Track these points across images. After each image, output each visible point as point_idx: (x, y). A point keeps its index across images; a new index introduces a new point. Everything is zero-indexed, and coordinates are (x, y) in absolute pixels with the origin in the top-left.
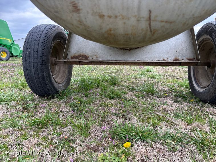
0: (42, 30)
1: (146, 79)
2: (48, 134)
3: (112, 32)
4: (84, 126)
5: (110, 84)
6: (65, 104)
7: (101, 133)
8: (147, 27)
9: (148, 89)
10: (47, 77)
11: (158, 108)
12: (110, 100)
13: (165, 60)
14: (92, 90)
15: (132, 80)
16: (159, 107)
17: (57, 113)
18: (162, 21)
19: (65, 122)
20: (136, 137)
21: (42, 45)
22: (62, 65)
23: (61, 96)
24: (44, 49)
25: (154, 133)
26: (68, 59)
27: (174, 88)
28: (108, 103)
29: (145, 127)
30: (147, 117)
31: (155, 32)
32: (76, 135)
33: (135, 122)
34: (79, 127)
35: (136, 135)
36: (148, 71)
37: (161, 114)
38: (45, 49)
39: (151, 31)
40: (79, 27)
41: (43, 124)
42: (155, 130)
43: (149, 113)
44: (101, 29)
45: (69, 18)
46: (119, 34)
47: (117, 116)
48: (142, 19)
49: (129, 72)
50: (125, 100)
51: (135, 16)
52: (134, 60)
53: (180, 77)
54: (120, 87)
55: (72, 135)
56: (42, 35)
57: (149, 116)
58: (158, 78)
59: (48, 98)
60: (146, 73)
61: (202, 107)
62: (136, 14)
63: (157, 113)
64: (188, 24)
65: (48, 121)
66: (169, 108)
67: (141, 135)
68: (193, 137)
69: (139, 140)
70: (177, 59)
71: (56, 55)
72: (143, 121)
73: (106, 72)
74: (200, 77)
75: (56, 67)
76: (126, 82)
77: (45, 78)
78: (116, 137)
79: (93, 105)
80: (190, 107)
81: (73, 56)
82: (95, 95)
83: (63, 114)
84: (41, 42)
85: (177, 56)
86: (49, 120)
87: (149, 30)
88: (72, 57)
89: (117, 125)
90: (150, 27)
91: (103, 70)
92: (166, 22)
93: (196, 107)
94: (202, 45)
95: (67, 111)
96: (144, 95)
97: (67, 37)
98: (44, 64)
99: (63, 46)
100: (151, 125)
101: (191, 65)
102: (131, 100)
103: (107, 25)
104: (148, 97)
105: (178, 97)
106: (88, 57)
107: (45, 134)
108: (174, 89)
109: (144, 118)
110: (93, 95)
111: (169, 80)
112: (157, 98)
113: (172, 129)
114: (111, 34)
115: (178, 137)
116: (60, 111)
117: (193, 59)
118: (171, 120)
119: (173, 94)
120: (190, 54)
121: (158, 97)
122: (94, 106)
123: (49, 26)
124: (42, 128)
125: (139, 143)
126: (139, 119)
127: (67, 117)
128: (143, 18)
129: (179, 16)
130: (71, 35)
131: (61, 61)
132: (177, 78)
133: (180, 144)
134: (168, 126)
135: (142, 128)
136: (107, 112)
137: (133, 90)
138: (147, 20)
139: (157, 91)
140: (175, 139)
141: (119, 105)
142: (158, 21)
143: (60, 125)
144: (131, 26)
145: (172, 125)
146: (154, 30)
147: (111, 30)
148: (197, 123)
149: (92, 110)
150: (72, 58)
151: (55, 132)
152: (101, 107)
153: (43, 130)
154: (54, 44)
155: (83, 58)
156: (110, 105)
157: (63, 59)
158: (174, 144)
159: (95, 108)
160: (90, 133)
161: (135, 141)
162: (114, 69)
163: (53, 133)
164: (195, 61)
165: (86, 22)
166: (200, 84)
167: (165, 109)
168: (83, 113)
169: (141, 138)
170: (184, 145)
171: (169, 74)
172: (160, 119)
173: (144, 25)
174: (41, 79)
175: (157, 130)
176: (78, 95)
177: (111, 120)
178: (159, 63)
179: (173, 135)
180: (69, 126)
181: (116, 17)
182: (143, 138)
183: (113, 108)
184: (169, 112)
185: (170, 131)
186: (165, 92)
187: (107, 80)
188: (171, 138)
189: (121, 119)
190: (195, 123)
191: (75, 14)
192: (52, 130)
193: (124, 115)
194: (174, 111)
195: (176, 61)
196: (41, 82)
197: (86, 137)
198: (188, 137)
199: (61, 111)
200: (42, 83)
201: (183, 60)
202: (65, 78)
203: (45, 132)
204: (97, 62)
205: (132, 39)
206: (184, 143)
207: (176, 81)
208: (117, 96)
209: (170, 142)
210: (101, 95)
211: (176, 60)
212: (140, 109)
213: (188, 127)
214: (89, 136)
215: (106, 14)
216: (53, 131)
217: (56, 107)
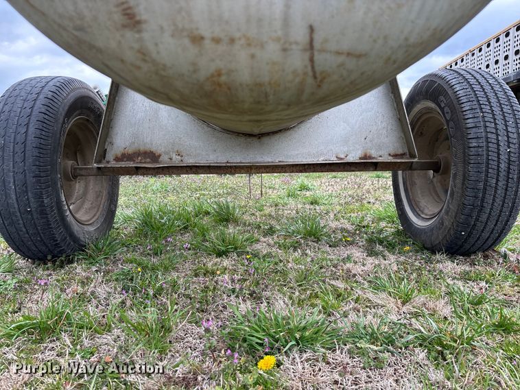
0: (37, 90)
1: (300, 206)
2: (57, 355)
3: (223, 79)
4: (154, 327)
5: (216, 222)
6: (104, 277)
7: (201, 339)
8: (306, 67)
9: (305, 228)
10: (52, 207)
11: (332, 271)
12: (219, 260)
13: (341, 159)
14: (170, 237)
15: (267, 211)
16: (334, 269)
17: (82, 298)
18: (338, 53)
19: (105, 321)
20: (287, 342)
21: (37, 127)
22: (92, 178)
23: (91, 256)
24: (43, 137)
25: (328, 329)
26: (108, 162)
27: (365, 223)
28: (212, 266)
29: (307, 317)
30: (308, 292)
31: (324, 78)
32: (136, 351)
33: (281, 306)
34: (144, 330)
35: (287, 338)
36: (304, 188)
37: (341, 285)
38: (46, 138)
39: (315, 77)
40: (139, 68)
41: (42, 331)
42: (330, 321)
43: (313, 283)
44: (195, 71)
45: (113, 45)
46: (241, 85)
47: (237, 297)
48: (294, 47)
49: (260, 192)
50: (256, 255)
51: (278, 39)
52: (270, 160)
53: (376, 199)
54: (240, 228)
55: (125, 350)
56: (38, 102)
57: (314, 290)
58: (326, 202)
59: (57, 263)
60: (299, 193)
61: (428, 261)
62: (280, 33)
63: (333, 282)
64: (395, 62)
65: (58, 322)
66: (357, 269)
67: (298, 336)
68: (416, 330)
69: (295, 349)
70: (368, 155)
71: (76, 154)
72: (300, 303)
73: (204, 195)
74: (420, 196)
75: (77, 185)
76: (253, 214)
77: (48, 212)
78: (237, 346)
79: (175, 275)
80: (403, 263)
81: (119, 155)
82: (180, 250)
83: (99, 301)
84: (33, 119)
85: (366, 150)
86: (60, 317)
87: (310, 73)
88: (117, 157)
89: (240, 317)
90: (313, 67)
91: (196, 190)
92: (349, 54)
93: (417, 263)
94: (419, 123)
95: (110, 293)
96: (297, 242)
97: (102, 109)
98: (42, 174)
99: (94, 132)
100: (320, 312)
101: (399, 169)
102: (269, 255)
103: (210, 62)
104: (307, 246)
105: (375, 244)
106: (160, 156)
107: (50, 356)
108: (364, 227)
109: (303, 296)
110: (173, 251)
111: (351, 207)
112: (328, 249)
113: (369, 317)
114: (219, 85)
115: (385, 333)
116: (89, 294)
117: (402, 156)
118: (364, 296)
119: (363, 237)
120: (395, 145)
121: (330, 246)
122: (178, 277)
123: (56, 80)
124: (41, 341)
125: (296, 356)
126: (291, 298)
127: (110, 307)
128: (297, 43)
129: (375, 41)
130: (114, 102)
131: (90, 168)
132: (370, 202)
133: (391, 348)
134: (359, 311)
135: (301, 319)
136: (212, 288)
137: (271, 231)
138: (305, 50)
139: (326, 233)
140: (377, 339)
141: (241, 269)
142: (331, 52)
143: (91, 328)
144: (268, 64)
145: (367, 307)
146: (322, 72)
147: (219, 75)
148: (422, 299)
149: (174, 285)
150: (117, 159)
151: (79, 347)
152: (196, 277)
153: (45, 345)
154: (70, 125)
155: (145, 158)
156: (217, 270)
157: (95, 163)
158: (376, 351)
159: (181, 281)
160: (170, 342)
161: (285, 352)
162: (222, 186)
163: (73, 351)
164: (408, 159)
165: (158, 53)
166: (420, 210)
167: (349, 271)
168: (151, 293)
169: (298, 344)
170: (400, 350)
171: (350, 193)
172: (339, 296)
173: (297, 61)
174: (35, 216)
175: (335, 322)
176: (137, 252)
177: (224, 307)
178: (327, 166)
179: (373, 330)
180: (116, 330)
181: (232, 41)
182: (303, 343)
183: (226, 277)
184: (360, 279)
185: (363, 321)
186: (346, 234)
187: (207, 213)
188: (368, 337)
189: (249, 303)
190: (419, 299)
191: (129, 35)
192: (70, 344)
193: (254, 292)
194: (369, 275)
195: (365, 161)
196: (34, 223)
197: (161, 354)
198: (406, 331)
199: (93, 293)
200: (38, 225)
201: (381, 156)
202: (100, 210)
203: (51, 350)
204: (181, 166)
205: (271, 97)
206: (399, 345)
207: (368, 209)
208: (236, 248)
209: (368, 346)
210: (195, 248)
211: (365, 157)
212: (293, 275)
213: (404, 309)
214: (170, 351)
215: (206, 33)
216: (71, 347)
217: (77, 286)
